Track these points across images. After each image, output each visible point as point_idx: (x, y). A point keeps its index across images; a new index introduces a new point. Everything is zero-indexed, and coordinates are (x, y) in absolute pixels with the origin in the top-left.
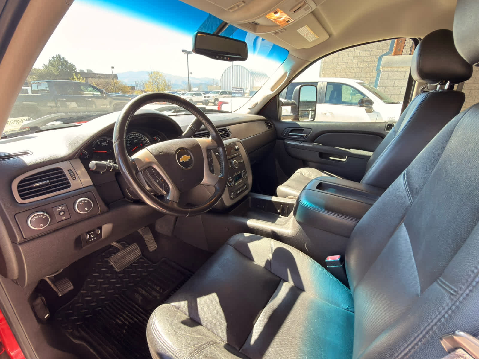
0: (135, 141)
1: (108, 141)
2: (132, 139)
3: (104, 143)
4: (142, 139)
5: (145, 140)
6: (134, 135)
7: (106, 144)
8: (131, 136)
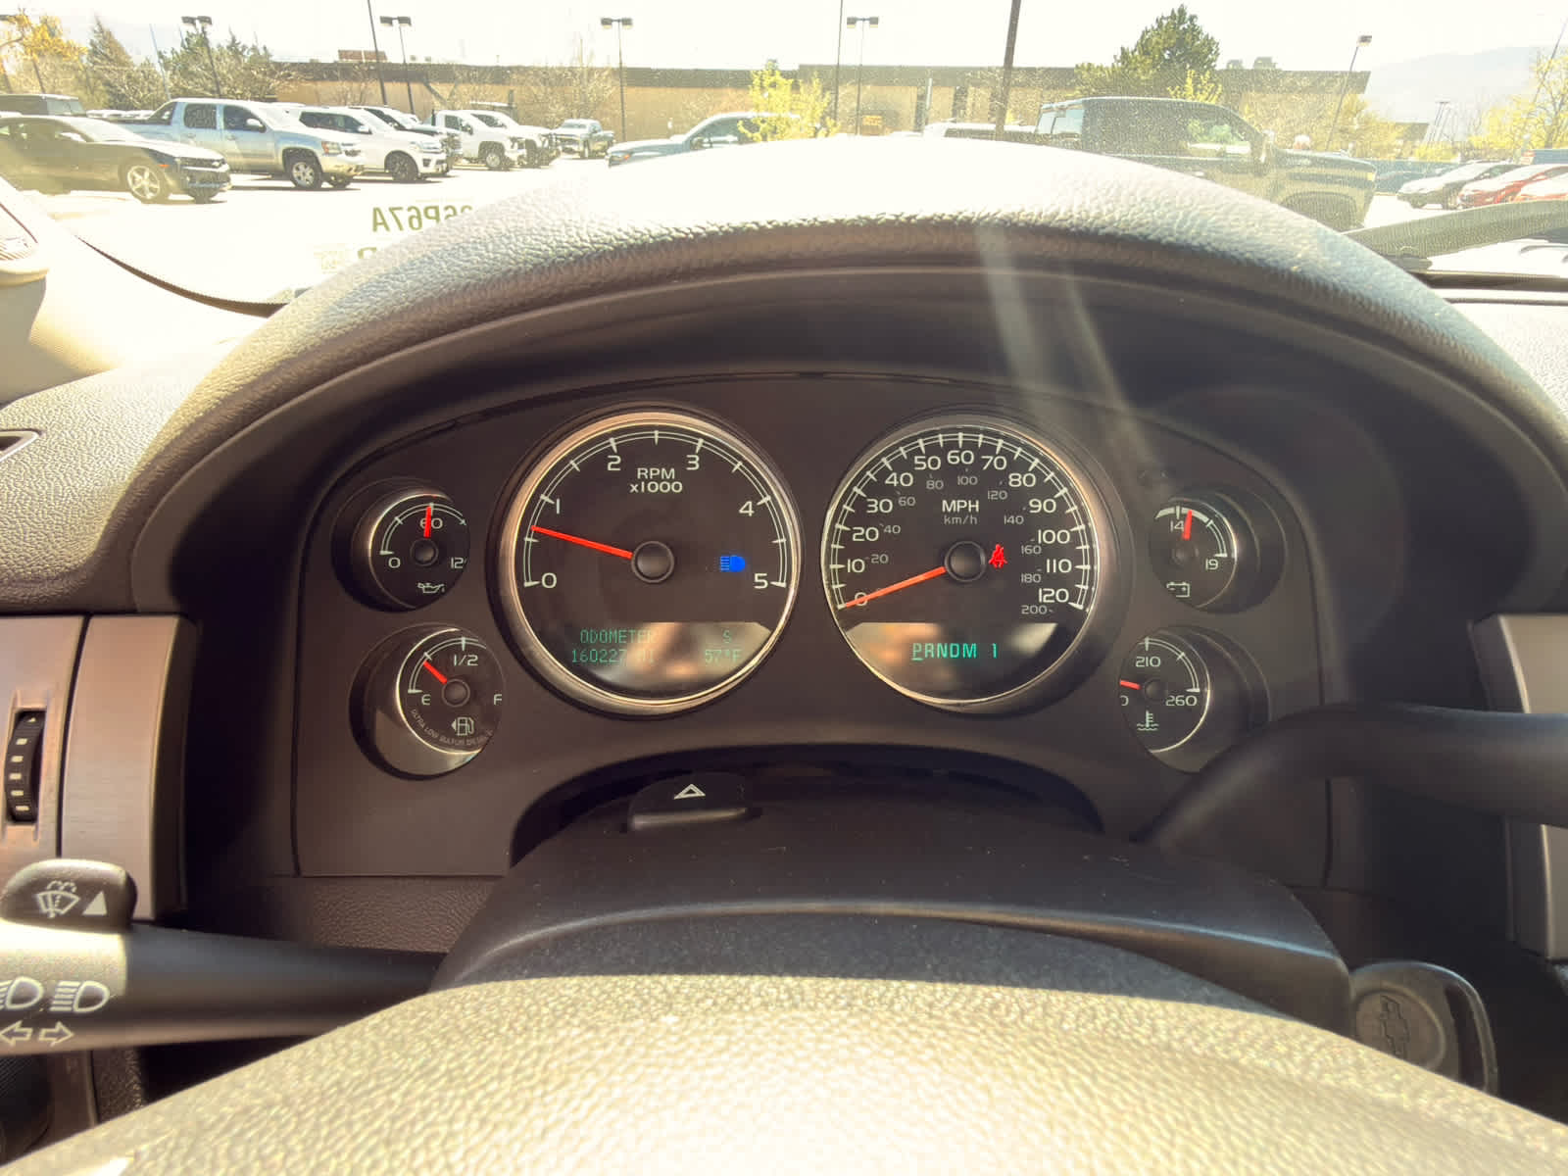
0: (956, 505)
1: (695, 463)
2: (932, 485)
3: (652, 472)
4: (1038, 506)
5: (1060, 520)
6: (970, 445)
7: (671, 487)
8: (932, 449)
